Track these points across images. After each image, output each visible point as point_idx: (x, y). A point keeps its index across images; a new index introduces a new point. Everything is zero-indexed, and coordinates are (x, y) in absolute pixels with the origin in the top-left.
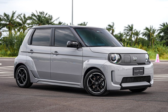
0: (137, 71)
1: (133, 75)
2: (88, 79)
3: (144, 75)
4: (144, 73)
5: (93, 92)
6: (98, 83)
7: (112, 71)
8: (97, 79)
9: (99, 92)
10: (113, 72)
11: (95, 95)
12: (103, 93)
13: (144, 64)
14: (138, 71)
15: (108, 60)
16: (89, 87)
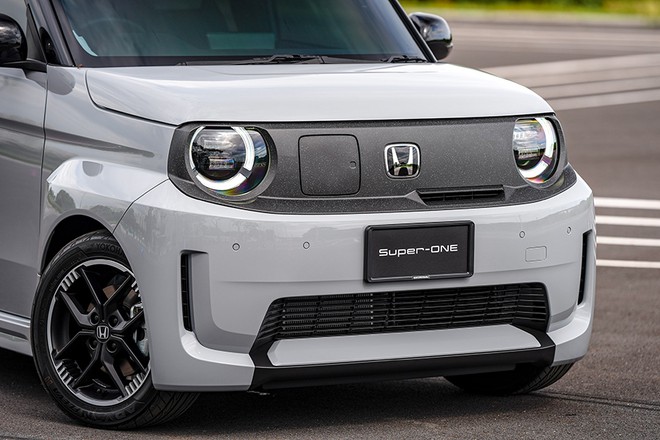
0: (398, 253)
1: (366, 281)
2: (54, 300)
3: (472, 282)
4: (469, 268)
5: (79, 395)
6: (112, 332)
7: (186, 257)
8: (103, 302)
9: (116, 402)
10: (194, 261)
11: (90, 416)
12: (137, 407)
13: (492, 196)
14: (410, 251)
15: (169, 172)
16: (57, 359)
